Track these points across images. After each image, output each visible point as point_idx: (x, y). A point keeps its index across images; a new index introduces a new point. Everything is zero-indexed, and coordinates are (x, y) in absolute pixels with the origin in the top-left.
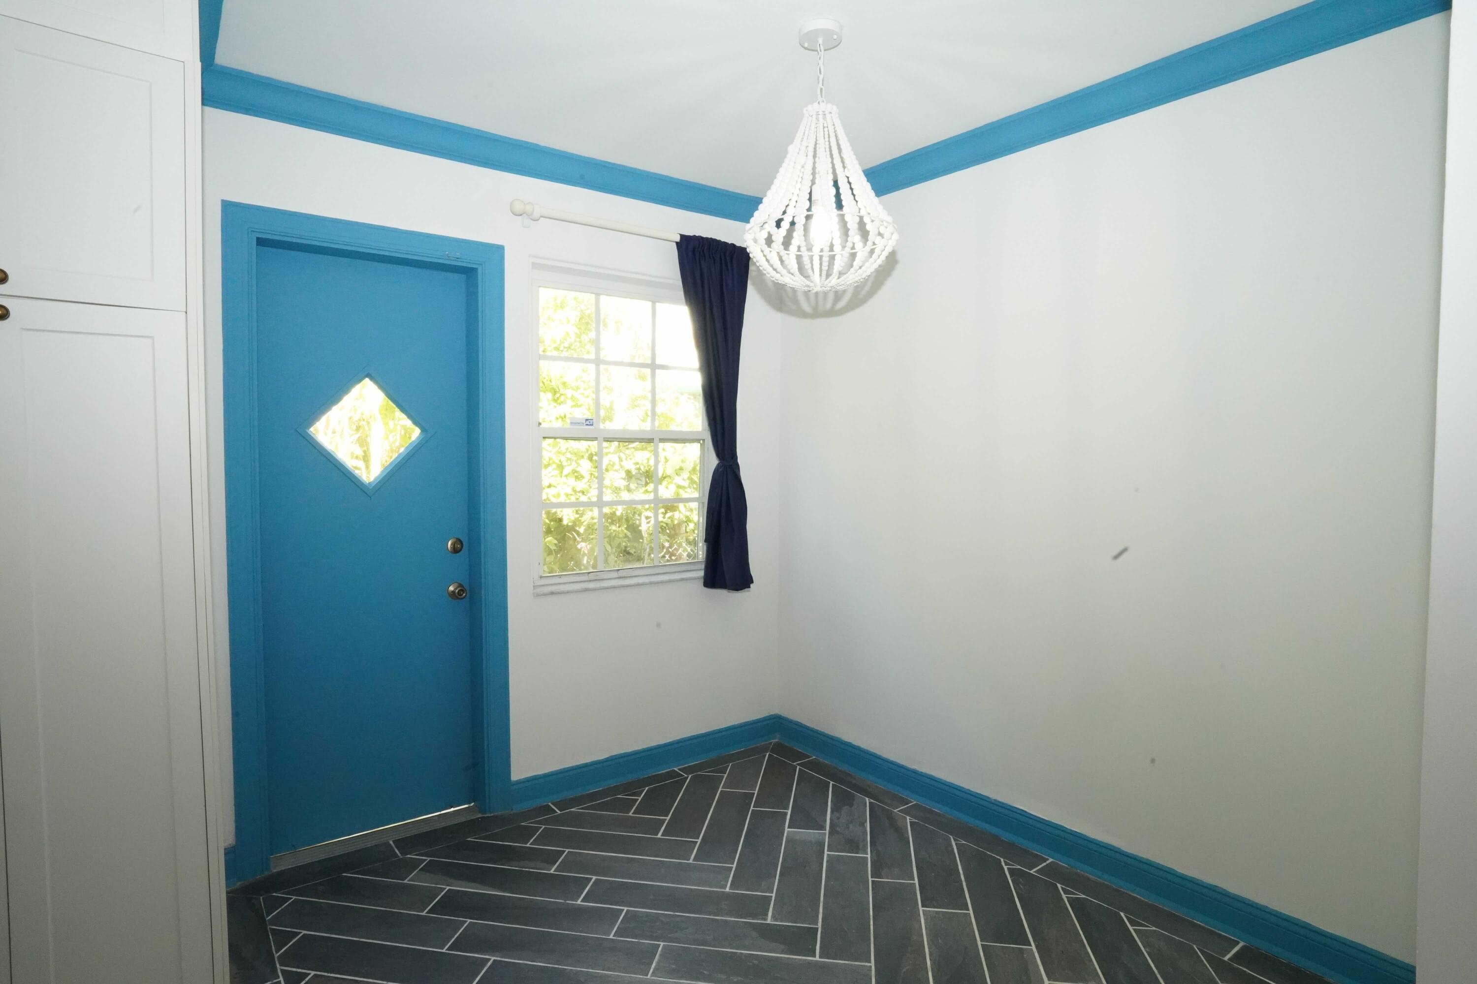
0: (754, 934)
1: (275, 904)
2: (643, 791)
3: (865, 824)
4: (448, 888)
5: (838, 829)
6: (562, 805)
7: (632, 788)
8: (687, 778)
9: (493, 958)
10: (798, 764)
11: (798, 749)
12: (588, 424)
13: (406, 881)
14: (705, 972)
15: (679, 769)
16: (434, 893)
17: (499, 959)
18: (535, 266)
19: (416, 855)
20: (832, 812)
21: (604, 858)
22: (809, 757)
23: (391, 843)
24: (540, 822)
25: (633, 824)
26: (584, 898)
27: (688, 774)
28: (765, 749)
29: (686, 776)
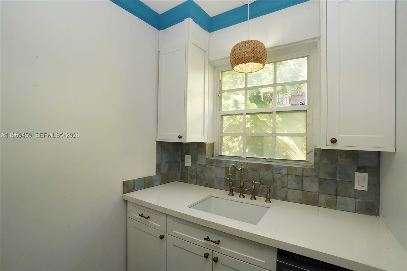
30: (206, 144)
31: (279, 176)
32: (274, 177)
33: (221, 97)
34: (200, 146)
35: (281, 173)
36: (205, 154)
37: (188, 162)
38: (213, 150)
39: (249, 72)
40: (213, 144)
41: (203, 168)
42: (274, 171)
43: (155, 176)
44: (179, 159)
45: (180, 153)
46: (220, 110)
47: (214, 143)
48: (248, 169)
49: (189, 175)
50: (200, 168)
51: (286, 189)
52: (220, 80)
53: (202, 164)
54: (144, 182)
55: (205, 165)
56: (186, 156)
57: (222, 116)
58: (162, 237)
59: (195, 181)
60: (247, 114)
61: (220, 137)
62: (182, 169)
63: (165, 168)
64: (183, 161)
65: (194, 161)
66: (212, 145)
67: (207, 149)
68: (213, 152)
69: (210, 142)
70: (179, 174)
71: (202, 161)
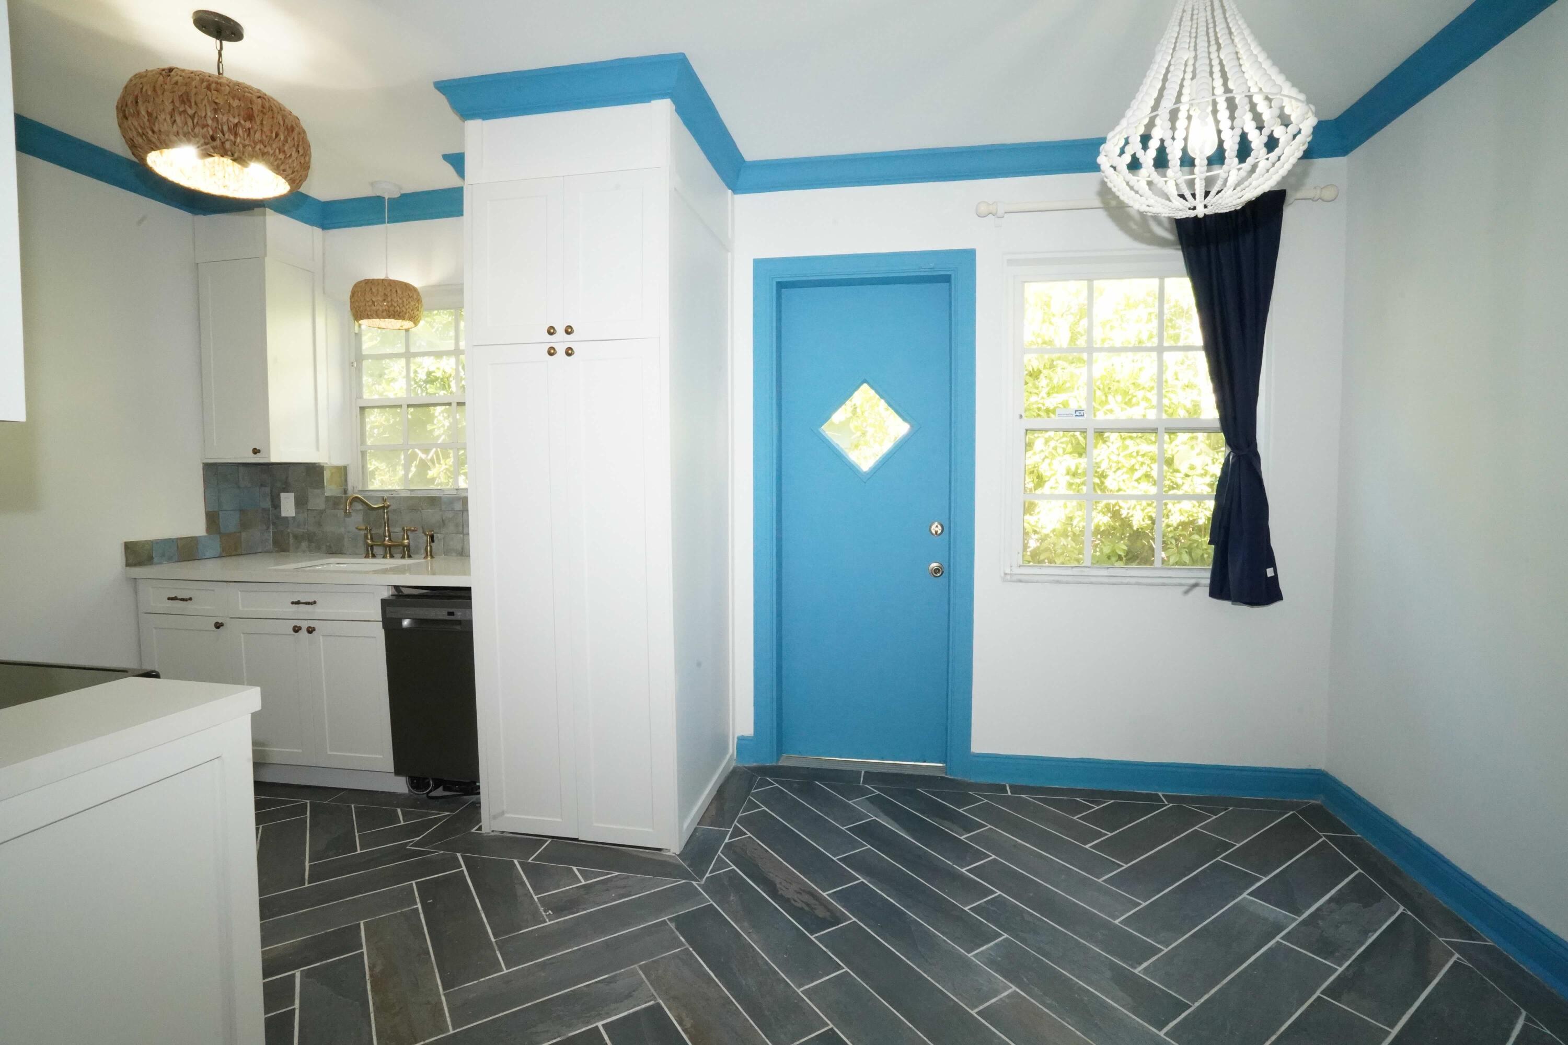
0: (1108, 974)
1: (764, 783)
2: (1105, 802)
3: (1370, 934)
4: (874, 818)
5: (1320, 923)
6: (1015, 789)
7: (1095, 796)
8: (1166, 805)
9: (862, 880)
10: (1325, 836)
11: (1341, 820)
12: (1079, 414)
13: (850, 802)
14: (1025, 980)
15: (1163, 795)
16: (862, 816)
17: (866, 882)
18: (1010, 262)
19: (872, 787)
20: (1331, 900)
21: (1016, 845)
22: (1351, 833)
23: (863, 772)
24: (986, 797)
25: (1069, 827)
26: (971, 869)
27: (1169, 802)
28: (1286, 807)
29: (1166, 803)
30: (323, 466)
31: (450, 515)
32: (444, 518)
33: (359, 370)
34: (313, 471)
35: (453, 510)
36: (323, 487)
37: (288, 505)
38: (346, 480)
39: (398, 328)
40: (346, 467)
41: (321, 517)
42: (443, 507)
43: (205, 536)
44: (267, 504)
45: (268, 490)
46: (359, 396)
47: (348, 465)
48: (403, 508)
49: (291, 535)
50: (314, 517)
51: (462, 535)
52: (356, 333)
53: (317, 508)
54: (178, 548)
55: (325, 510)
56: (283, 495)
57: (362, 409)
58: (218, 626)
59: (304, 544)
60: (409, 406)
61: (360, 453)
62: (274, 524)
63: (230, 522)
64: (276, 505)
65: (300, 503)
66: (343, 471)
67: (327, 479)
68: (346, 485)
69: (337, 462)
70: (269, 536)
71: (316, 502)
